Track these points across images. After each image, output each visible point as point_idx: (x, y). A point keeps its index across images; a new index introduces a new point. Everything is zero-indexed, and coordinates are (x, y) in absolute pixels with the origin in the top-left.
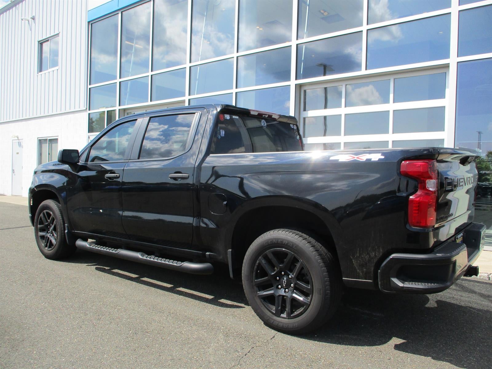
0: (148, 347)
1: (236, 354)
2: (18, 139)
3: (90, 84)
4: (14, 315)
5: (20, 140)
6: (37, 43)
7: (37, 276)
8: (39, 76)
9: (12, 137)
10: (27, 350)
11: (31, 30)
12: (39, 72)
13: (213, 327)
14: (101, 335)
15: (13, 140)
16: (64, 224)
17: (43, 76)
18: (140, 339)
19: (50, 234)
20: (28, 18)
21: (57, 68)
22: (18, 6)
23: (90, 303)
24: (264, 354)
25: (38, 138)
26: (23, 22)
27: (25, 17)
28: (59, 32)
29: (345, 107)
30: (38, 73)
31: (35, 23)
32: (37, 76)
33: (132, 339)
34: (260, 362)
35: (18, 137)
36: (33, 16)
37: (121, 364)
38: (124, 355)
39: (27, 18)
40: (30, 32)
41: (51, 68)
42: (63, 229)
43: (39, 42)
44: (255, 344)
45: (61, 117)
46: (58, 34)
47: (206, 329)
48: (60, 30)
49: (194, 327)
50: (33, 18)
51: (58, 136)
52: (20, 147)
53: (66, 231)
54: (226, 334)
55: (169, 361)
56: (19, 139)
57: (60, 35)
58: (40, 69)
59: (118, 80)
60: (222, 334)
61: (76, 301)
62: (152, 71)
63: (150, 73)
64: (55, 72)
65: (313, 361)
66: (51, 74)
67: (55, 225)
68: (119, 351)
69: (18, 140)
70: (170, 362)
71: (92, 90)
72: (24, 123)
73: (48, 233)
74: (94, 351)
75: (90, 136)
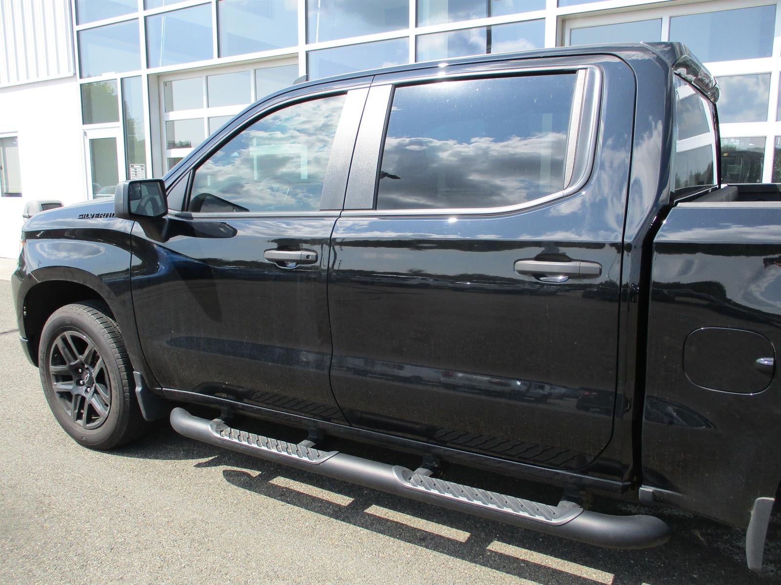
16: (129, 369)
19: (84, 388)
42: (125, 381)
53: (138, 389)
59: (141, 14)
67: (101, 371)
71: (82, 34)
73: (78, 384)
75: (86, 131)
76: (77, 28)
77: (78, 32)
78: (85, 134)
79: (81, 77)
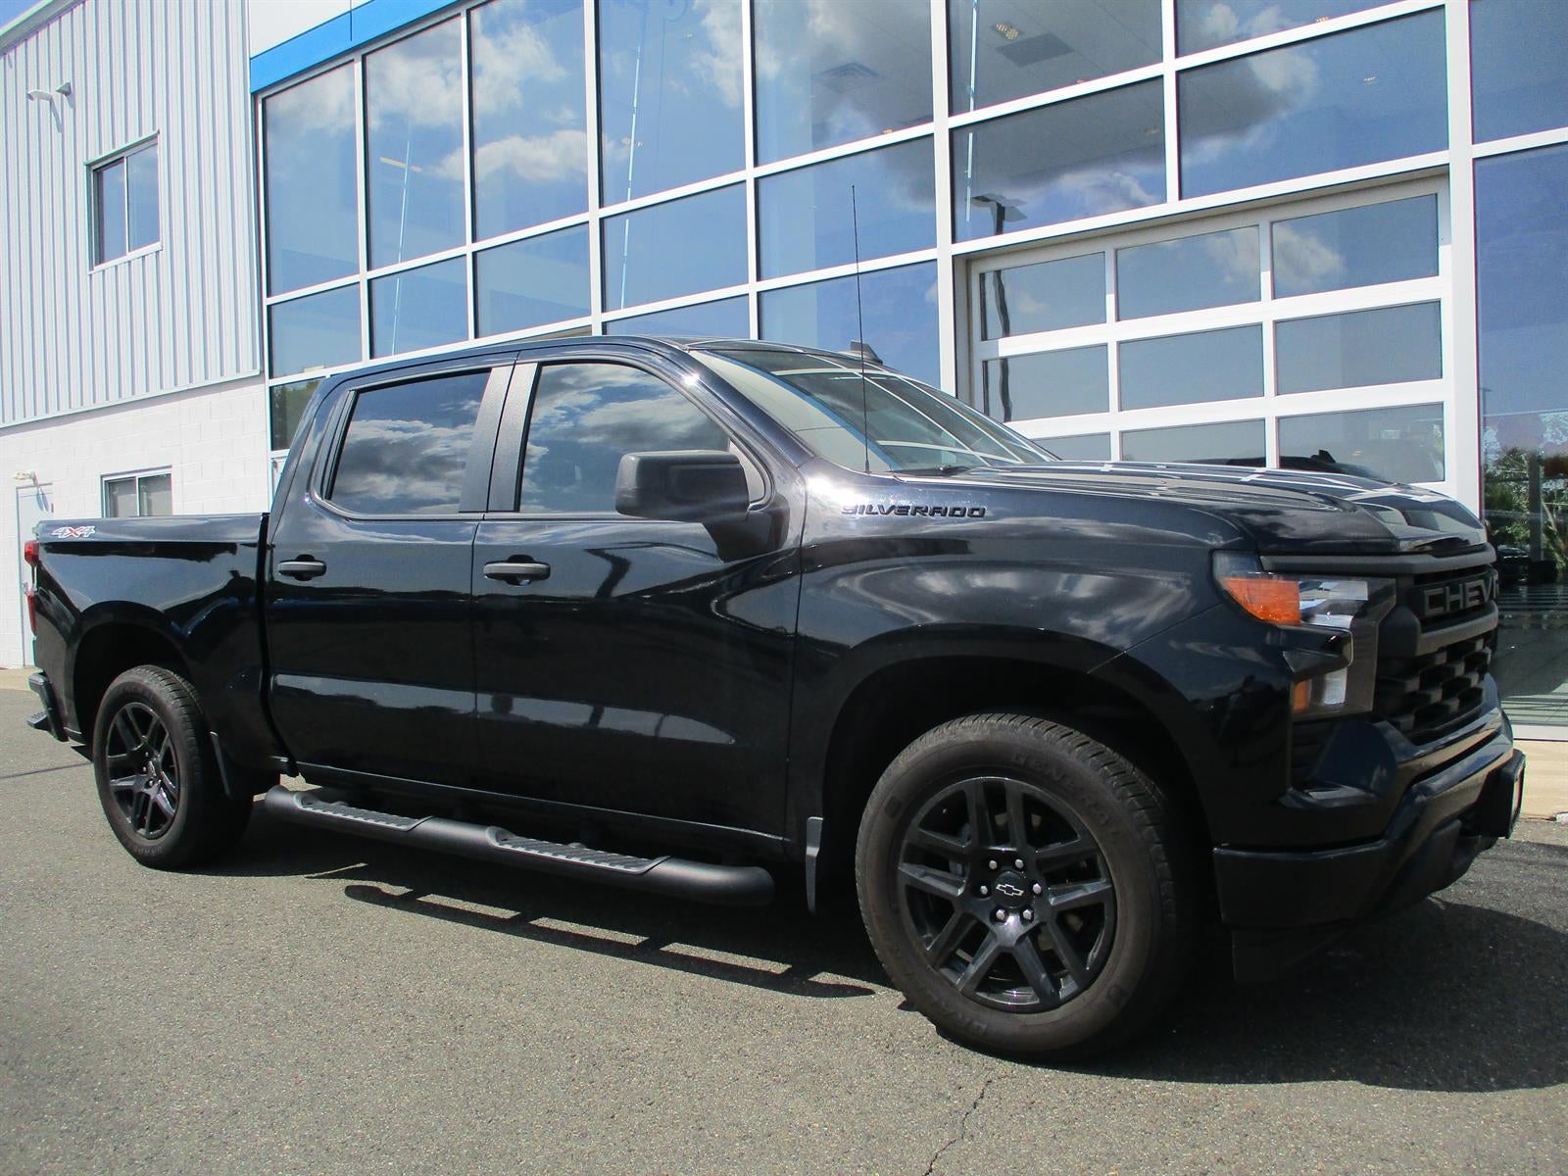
0: (650, 1105)
1: (945, 1107)
2: (36, 485)
3: (269, 294)
4: (174, 1036)
5: (43, 488)
6: (82, 171)
7: (203, 911)
8: (97, 278)
9: (16, 478)
10: (259, 1143)
11: (61, 128)
12: (96, 264)
13: (836, 1029)
14: (486, 1078)
15: (17, 488)
17: (110, 274)
18: (616, 1082)
20: (48, 92)
21: (156, 246)
22: (12, 54)
23: (410, 982)
24: (1033, 1099)
25: (102, 477)
26: (33, 104)
27: (38, 88)
28: (156, 132)
29: (1118, 320)
30: (91, 268)
31: (73, 106)
32: (91, 275)
33: (591, 1083)
34: (1031, 1122)
35: (34, 479)
36: (64, 83)
37: (584, 1164)
38: (584, 1135)
39: (44, 90)
40: (57, 135)
41: (134, 250)
43: (89, 166)
44: (993, 1069)
45: (177, 403)
46: (154, 137)
47: (817, 1035)
48: (161, 126)
49: (778, 1034)
50: (67, 92)
51: (170, 467)
52: (42, 509)
54: (887, 1047)
55: (736, 1141)
56: (39, 483)
57: (162, 140)
58: (99, 256)
59: (363, 276)
60: (875, 1047)
61: (362, 977)
62: (474, 240)
63: (469, 248)
64: (150, 261)
65: (1196, 1110)
66: (137, 265)
68: (562, 1125)
69: (35, 489)
70: (741, 1145)
71: (276, 310)
72: (53, 430)
74: (479, 1130)
75: (277, 461)
76: (267, 301)
77: (269, 307)
78: (275, 465)
79: (271, 376)
